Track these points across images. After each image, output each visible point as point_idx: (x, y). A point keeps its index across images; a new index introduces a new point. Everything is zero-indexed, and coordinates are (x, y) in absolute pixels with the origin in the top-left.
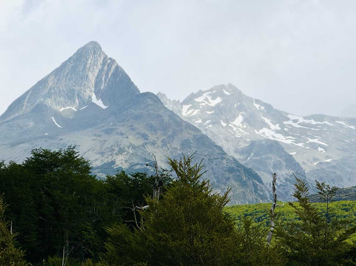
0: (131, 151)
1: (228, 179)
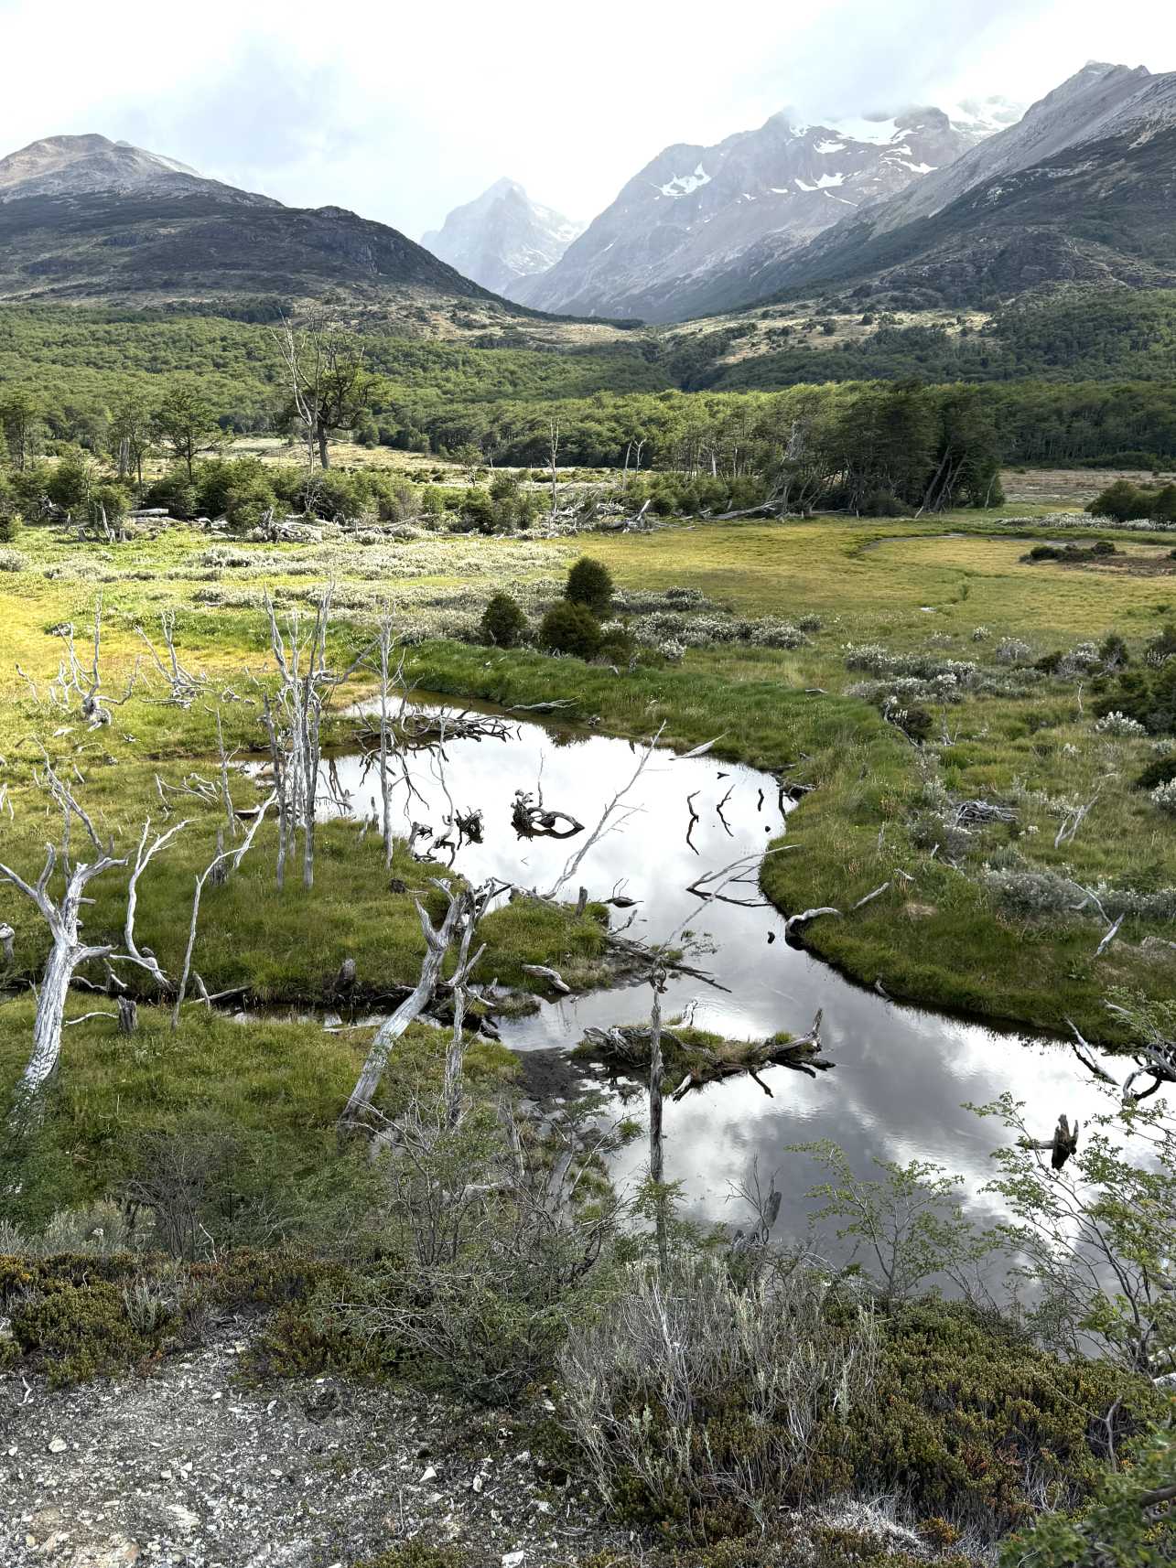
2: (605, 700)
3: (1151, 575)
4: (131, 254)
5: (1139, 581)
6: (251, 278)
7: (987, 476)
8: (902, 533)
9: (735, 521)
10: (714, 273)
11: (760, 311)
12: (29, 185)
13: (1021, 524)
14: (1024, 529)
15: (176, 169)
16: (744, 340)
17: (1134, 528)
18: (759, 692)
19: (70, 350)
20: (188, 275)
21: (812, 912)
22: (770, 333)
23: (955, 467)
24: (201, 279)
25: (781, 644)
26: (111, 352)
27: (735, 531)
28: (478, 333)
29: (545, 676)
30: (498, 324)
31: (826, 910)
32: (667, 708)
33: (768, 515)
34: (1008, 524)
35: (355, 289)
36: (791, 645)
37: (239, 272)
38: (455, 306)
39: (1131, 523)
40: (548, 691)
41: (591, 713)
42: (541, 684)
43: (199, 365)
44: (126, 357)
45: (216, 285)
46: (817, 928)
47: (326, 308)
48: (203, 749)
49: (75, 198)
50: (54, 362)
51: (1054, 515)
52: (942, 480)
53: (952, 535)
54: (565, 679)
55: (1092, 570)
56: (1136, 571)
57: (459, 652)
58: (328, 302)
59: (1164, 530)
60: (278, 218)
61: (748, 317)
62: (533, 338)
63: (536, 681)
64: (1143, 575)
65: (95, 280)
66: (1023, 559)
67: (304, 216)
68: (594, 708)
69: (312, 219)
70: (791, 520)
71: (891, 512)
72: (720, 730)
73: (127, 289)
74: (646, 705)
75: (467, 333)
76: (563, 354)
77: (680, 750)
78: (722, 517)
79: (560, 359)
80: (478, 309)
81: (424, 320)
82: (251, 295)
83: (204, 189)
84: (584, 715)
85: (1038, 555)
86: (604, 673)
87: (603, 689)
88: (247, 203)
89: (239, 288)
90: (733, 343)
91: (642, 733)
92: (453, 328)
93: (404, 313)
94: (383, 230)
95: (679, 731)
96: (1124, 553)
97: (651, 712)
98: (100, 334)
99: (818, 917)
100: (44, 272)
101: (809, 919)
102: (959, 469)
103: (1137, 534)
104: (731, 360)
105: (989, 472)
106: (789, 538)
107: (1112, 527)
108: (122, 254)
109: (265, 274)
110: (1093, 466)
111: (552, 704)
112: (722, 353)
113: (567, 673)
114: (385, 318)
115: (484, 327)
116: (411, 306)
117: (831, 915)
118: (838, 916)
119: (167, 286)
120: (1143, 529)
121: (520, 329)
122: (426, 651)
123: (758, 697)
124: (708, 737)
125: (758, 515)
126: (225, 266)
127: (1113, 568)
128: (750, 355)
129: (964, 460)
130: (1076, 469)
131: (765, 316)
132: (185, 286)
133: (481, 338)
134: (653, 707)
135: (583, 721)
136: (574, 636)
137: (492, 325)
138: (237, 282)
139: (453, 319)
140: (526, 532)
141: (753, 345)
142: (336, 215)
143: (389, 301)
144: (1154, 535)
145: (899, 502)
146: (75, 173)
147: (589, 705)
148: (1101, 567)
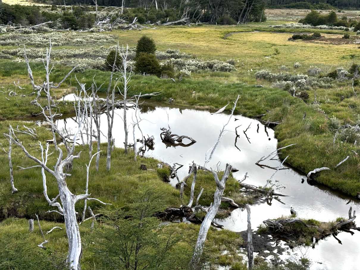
2: (173, 92)
3: (339, 44)
5: (336, 47)
7: (261, 10)
8: (237, 31)
9: (172, 26)
13: (279, 27)
14: (282, 29)
17: (321, 28)
18: (237, 87)
21: (318, 170)
23: (250, 6)
25: (226, 70)
27: (173, 30)
29: (144, 83)
31: (324, 168)
32: (201, 94)
33: (183, 23)
34: (274, 27)
36: (230, 70)
39: (319, 26)
40: (147, 89)
41: (168, 97)
42: (143, 87)
46: (322, 176)
48: (10, 116)
51: (289, 24)
52: (245, 11)
53: (255, 32)
54: (153, 84)
55: (317, 43)
56: (333, 43)
57: (101, 74)
59: (332, 29)
63: (141, 85)
64: (337, 45)
66: (289, 39)
68: (169, 96)
70: (193, 26)
71: (229, 23)
72: (226, 103)
74: (192, 94)
77: (212, 111)
78: (165, 24)
84: (165, 98)
85: (295, 38)
86: (169, 82)
87: (171, 88)
91: (193, 105)
95: (209, 103)
96: (324, 37)
97: (194, 96)
99: (321, 171)
101: (317, 172)
102: (251, 6)
103: (324, 30)
105: (262, 8)
106: (196, 32)
107: (312, 28)
110: (289, 7)
111: (151, 94)
113: (153, 82)
117: (326, 170)
118: (329, 171)
120: (325, 28)
122: (87, 74)
123: (237, 89)
124: (222, 105)
125: (179, 24)
127: (324, 42)
129: (253, 3)
130: (283, 9)
134: (195, 94)
135: (165, 101)
136: (151, 67)
140: (92, 29)
144: (330, 31)
145: (232, 19)
147: (166, 94)
148: (320, 42)
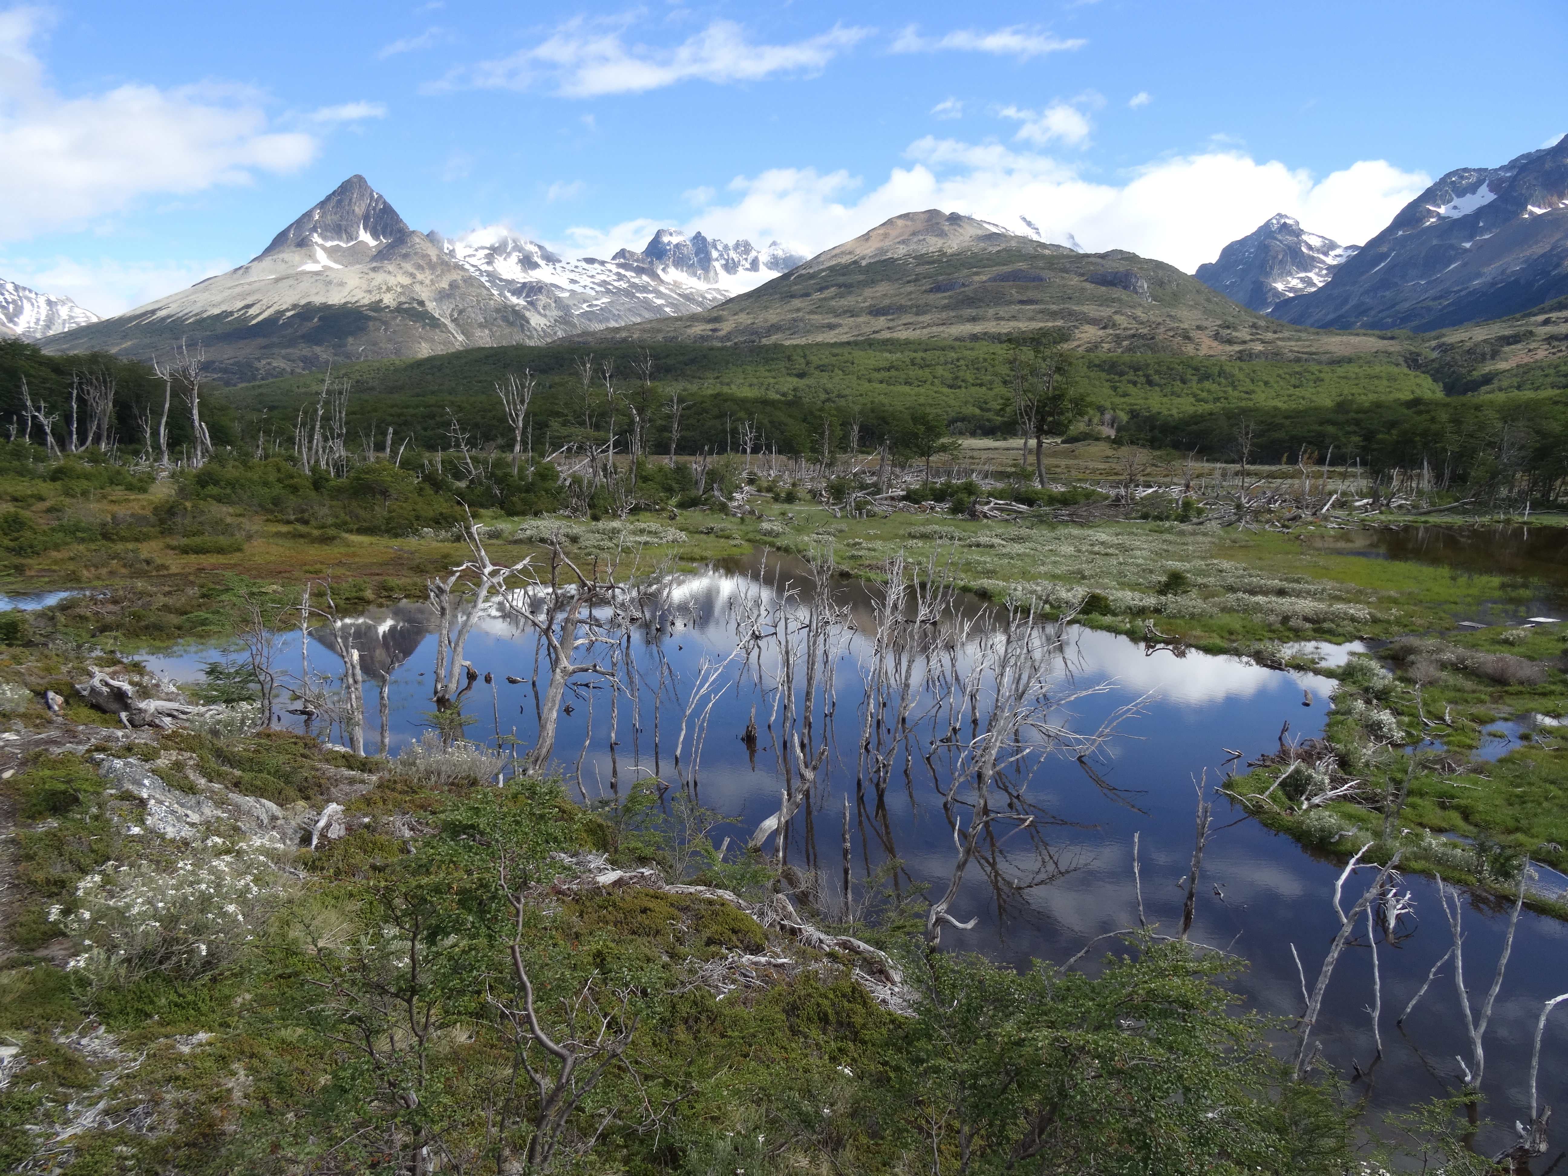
0: (399, 290)
1: (495, 319)
4: (950, 297)
6: (1041, 312)
10: (1493, 284)
11: (1541, 318)
12: (882, 251)
15: (994, 230)
16: (1519, 346)
19: (893, 373)
20: (991, 312)
22: (1551, 339)
24: (1002, 314)
26: (926, 373)
28: (1237, 348)
30: (1258, 339)
35: (1128, 316)
37: (1033, 307)
38: (1219, 326)
43: (991, 382)
44: (935, 377)
45: (1014, 318)
47: (1101, 333)
49: (914, 258)
50: (881, 382)
58: (1104, 328)
60: (1071, 262)
61: (1527, 324)
62: (1291, 351)
65: (921, 319)
67: (1091, 259)
69: (1099, 260)
73: (943, 324)
75: (1228, 348)
76: (1319, 363)
79: (1314, 368)
80: (1241, 328)
81: (1188, 338)
82: (1041, 325)
83: (1013, 244)
88: (1047, 252)
89: (1032, 319)
90: (1506, 349)
92: (1215, 344)
93: (1171, 334)
94: (1159, 265)
98: (918, 361)
100: (883, 315)
104: (1502, 366)
108: (945, 298)
109: (1054, 307)
112: (1493, 358)
114: (1153, 338)
115: (1245, 342)
116: (1178, 328)
119: (974, 319)
121: (1279, 343)
126: (1022, 302)
128: (1526, 360)
131: (1546, 322)
132: (989, 320)
133: (1240, 352)
137: (1252, 340)
138: (1031, 314)
139: (1216, 337)
141: (1530, 351)
142: (1119, 257)
143: (1159, 324)
146: (915, 239)
